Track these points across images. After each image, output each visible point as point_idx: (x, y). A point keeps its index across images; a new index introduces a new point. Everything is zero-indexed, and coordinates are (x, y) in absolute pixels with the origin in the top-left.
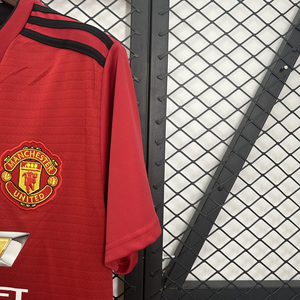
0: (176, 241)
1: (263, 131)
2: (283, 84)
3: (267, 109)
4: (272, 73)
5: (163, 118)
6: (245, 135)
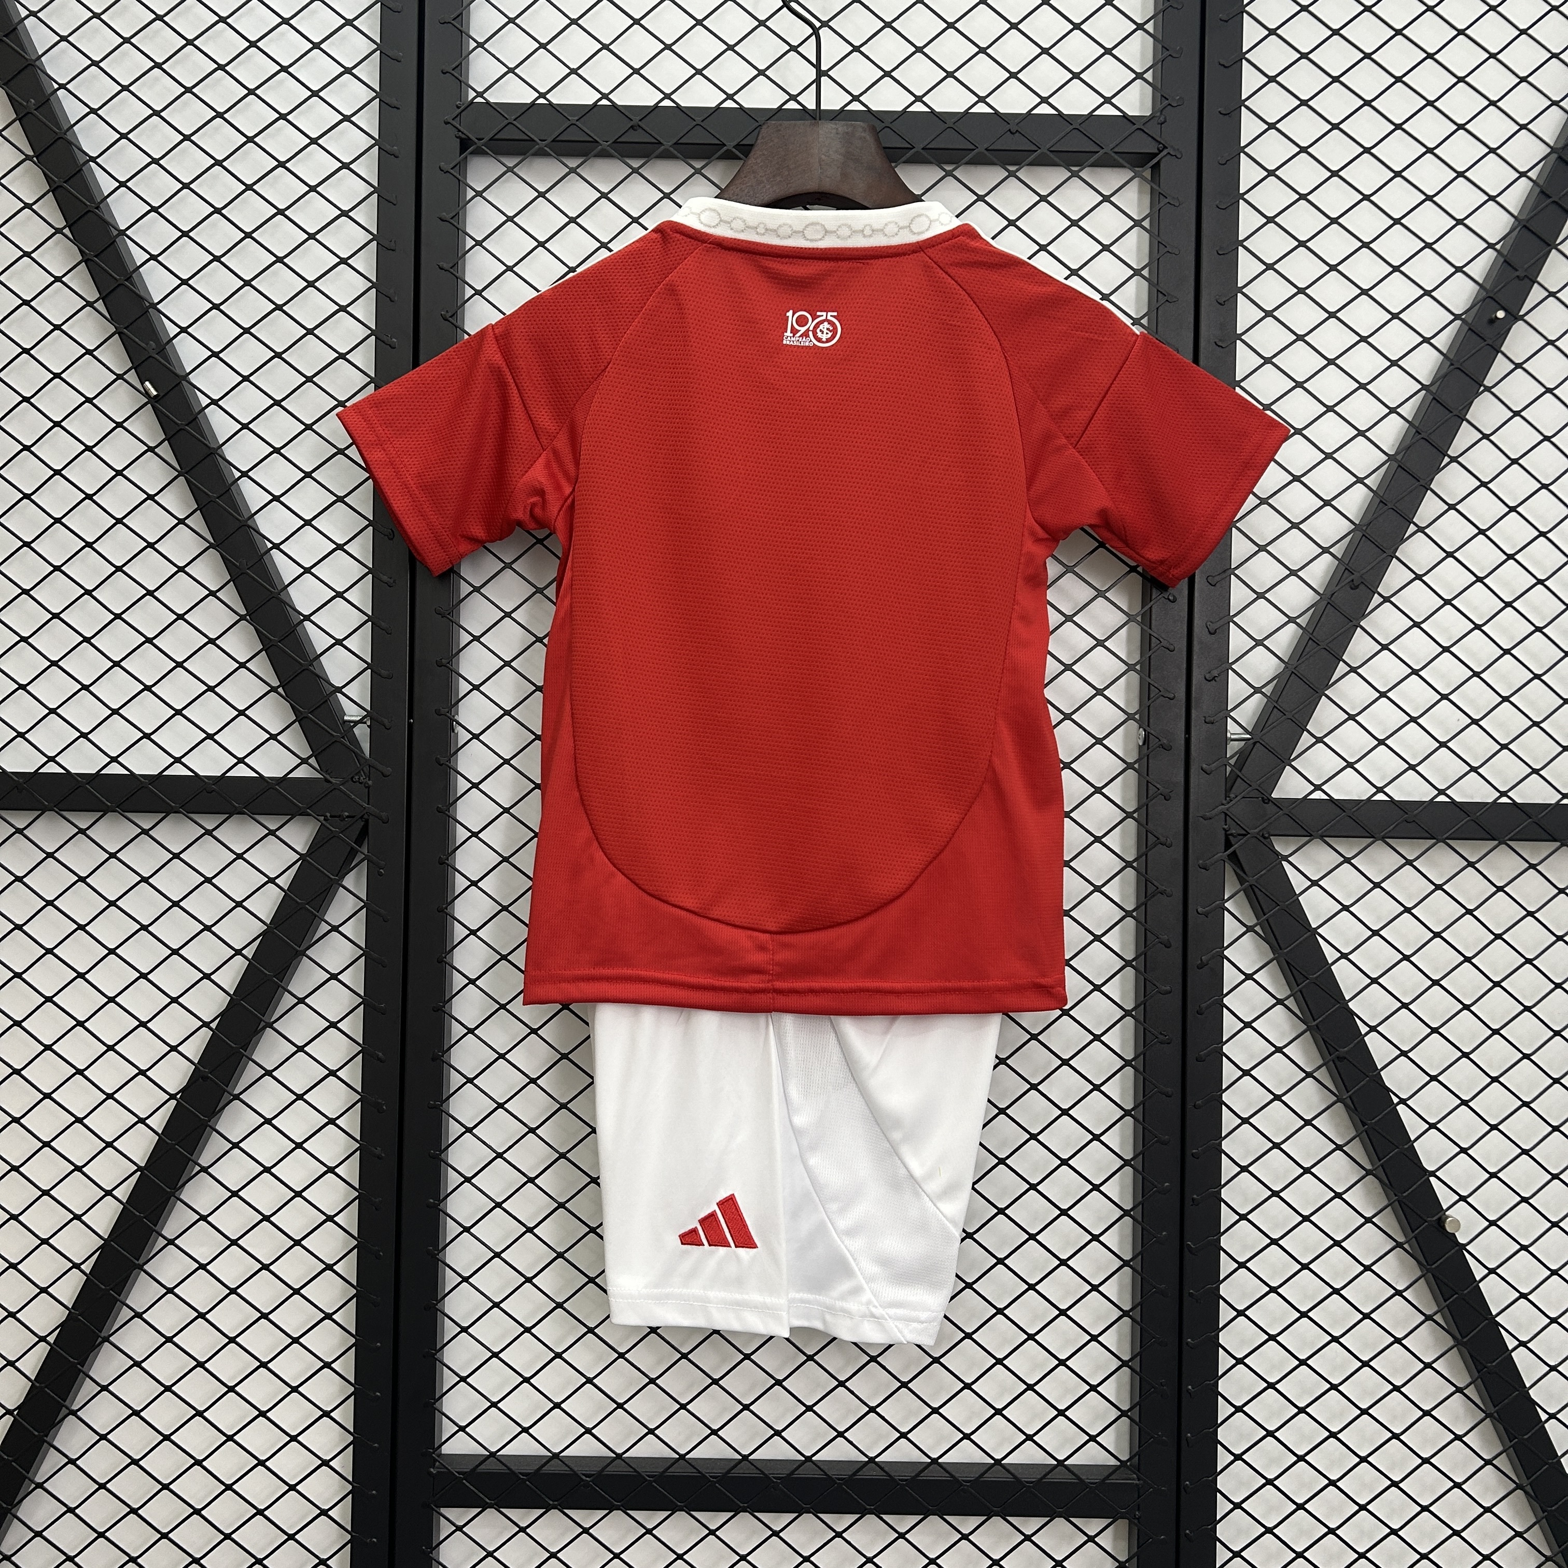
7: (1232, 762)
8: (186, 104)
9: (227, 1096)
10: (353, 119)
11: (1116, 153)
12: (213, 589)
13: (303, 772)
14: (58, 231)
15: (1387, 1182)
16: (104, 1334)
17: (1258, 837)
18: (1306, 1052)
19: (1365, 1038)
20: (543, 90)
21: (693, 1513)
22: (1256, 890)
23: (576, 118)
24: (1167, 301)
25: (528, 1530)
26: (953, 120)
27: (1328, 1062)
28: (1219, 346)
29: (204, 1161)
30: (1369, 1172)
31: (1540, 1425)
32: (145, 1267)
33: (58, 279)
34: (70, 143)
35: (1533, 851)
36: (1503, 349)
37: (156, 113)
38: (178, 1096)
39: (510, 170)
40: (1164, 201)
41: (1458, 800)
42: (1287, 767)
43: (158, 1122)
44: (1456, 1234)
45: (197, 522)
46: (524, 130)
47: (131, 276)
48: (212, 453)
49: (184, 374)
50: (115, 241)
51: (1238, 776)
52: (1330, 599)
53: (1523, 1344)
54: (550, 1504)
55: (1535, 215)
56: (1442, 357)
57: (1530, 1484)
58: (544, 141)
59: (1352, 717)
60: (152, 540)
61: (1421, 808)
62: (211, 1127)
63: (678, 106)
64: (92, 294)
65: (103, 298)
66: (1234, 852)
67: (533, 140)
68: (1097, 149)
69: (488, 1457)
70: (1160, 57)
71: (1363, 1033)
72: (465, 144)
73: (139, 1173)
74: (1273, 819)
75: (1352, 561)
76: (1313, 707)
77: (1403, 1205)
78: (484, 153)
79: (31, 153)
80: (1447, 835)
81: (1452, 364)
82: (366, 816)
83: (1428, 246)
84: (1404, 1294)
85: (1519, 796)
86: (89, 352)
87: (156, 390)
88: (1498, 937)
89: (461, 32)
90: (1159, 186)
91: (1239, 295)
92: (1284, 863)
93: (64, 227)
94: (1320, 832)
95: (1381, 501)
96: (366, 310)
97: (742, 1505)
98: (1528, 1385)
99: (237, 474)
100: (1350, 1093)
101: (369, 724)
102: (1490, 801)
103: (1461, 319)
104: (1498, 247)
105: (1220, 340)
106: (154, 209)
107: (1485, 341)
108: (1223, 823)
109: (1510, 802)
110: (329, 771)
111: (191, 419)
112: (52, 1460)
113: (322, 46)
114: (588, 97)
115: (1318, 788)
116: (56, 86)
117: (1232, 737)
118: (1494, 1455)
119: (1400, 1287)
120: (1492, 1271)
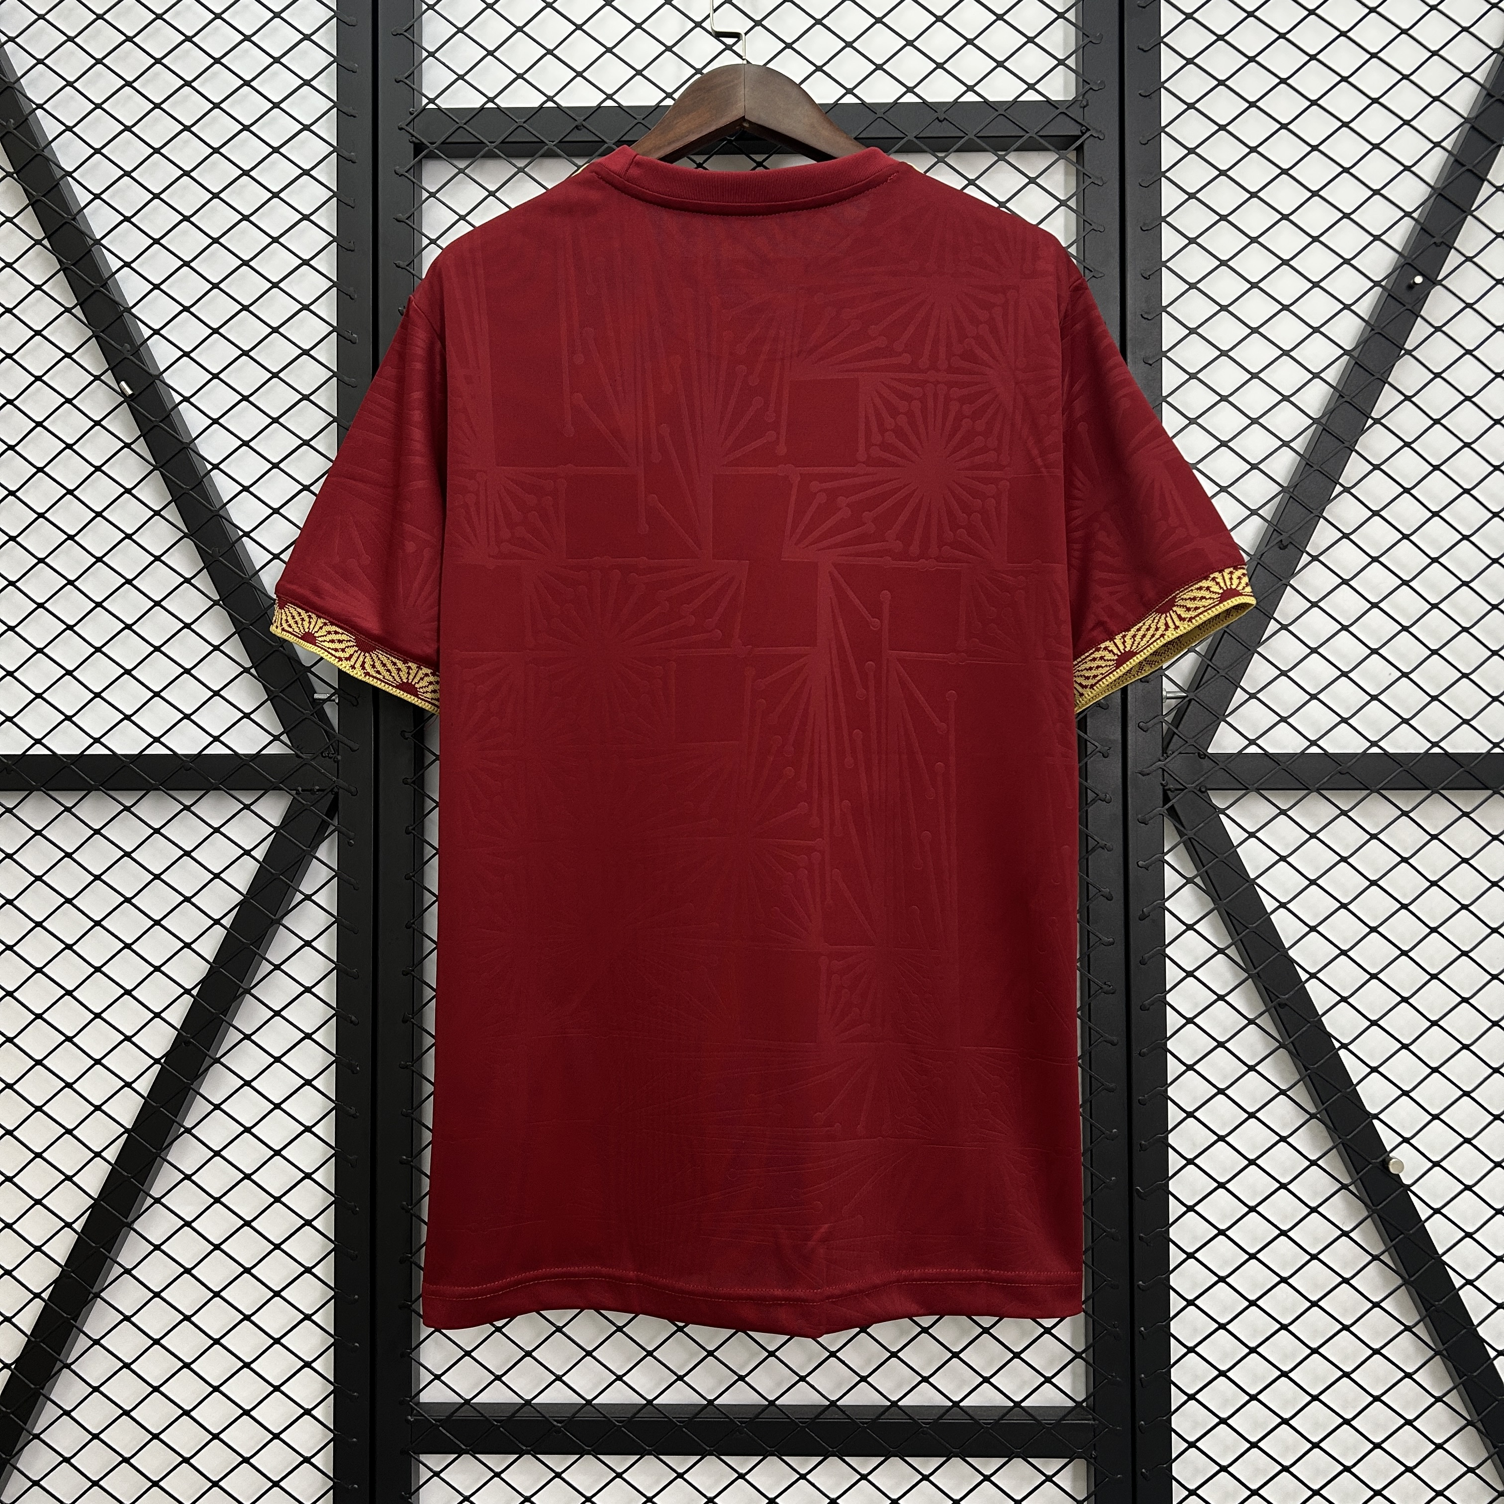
0: (1192, 655)
1: (1372, 418)
2: (1415, 317)
3: (1382, 371)
4: (1389, 295)
5: (1155, 400)
6: (1333, 429)
7: (1169, 719)
8: (156, 120)
9: (208, 1061)
10: (312, 128)
11: (1040, 136)
12: (188, 576)
13: (276, 749)
14: (38, 242)
15: (1331, 1125)
16: (95, 1290)
17: (1196, 791)
18: (1249, 1001)
19: (1306, 985)
20: (491, 95)
21: (661, 1457)
22: (1195, 843)
23: (523, 120)
24: (1093, 276)
25: (503, 1475)
26: (883, 111)
27: (1270, 1008)
28: (1145, 318)
29: (188, 1124)
30: (1312, 1116)
31: (1489, 1362)
32: (135, 1226)
33: (38, 288)
34: (47, 159)
35: (1466, 800)
36: (1422, 313)
37: (128, 129)
38: (162, 1061)
39: (461, 171)
40: (1090, 181)
41: (1391, 751)
42: (1222, 723)
43: (144, 1086)
44: (1400, 1175)
45: (172, 513)
46: (474, 133)
47: (107, 283)
48: (184, 448)
49: (157, 373)
50: (91, 250)
51: (1175, 733)
52: (1260, 559)
53: (1469, 1282)
54: (523, 1450)
55: (1450, 183)
56: (1364, 324)
57: (1481, 1420)
58: (493, 142)
59: (1284, 673)
60: (130, 532)
61: (1354, 760)
62: (194, 1090)
63: (620, 106)
64: (70, 300)
65: (81, 304)
66: (1173, 806)
67: (482, 143)
68: (1022, 133)
69: (462, 1405)
70: (1081, 43)
71: (1303, 979)
72: (418, 148)
73: (126, 1135)
74: (1209, 773)
75: (1279, 523)
76: (1246, 664)
77: (1348, 1148)
78: (438, 157)
79: (12, 170)
80: (1382, 785)
81: (1373, 330)
82: (336, 790)
83: (1346, 216)
84: (1350, 1235)
85: (1452, 746)
86: (68, 355)
87: (131, 389)
88: (1434, 884)
89: (413, 42)
90: (1083, 167)
91: (1164, 269)
92: (1220, 815)
93: (43, 239)
94: (1256, 785)
95: (1307, 464)
96: (328, 308)
97: (708, 1449)
98: (1476, 1322)
99: (209, 467)
100: (1292, 1039)
101: (337, 701)
102: (1422, 751)
103: (1381, 286)
104: (1415, 215)
105: (1146, 313)
106: (127, 219)
107: (1405, 306)
108: (1161, 779)
109: (1442, 752)
110: (300, 747)
111: (165, 416)
112: (49, 1412)
113: (282, 60)
114: (534, 100)
115: (1252, 742)
116: (34, 106)
117: (1168, 695)
118: (1444, 1392)
119: (1346, 1229)
120: (1437, 1211)
